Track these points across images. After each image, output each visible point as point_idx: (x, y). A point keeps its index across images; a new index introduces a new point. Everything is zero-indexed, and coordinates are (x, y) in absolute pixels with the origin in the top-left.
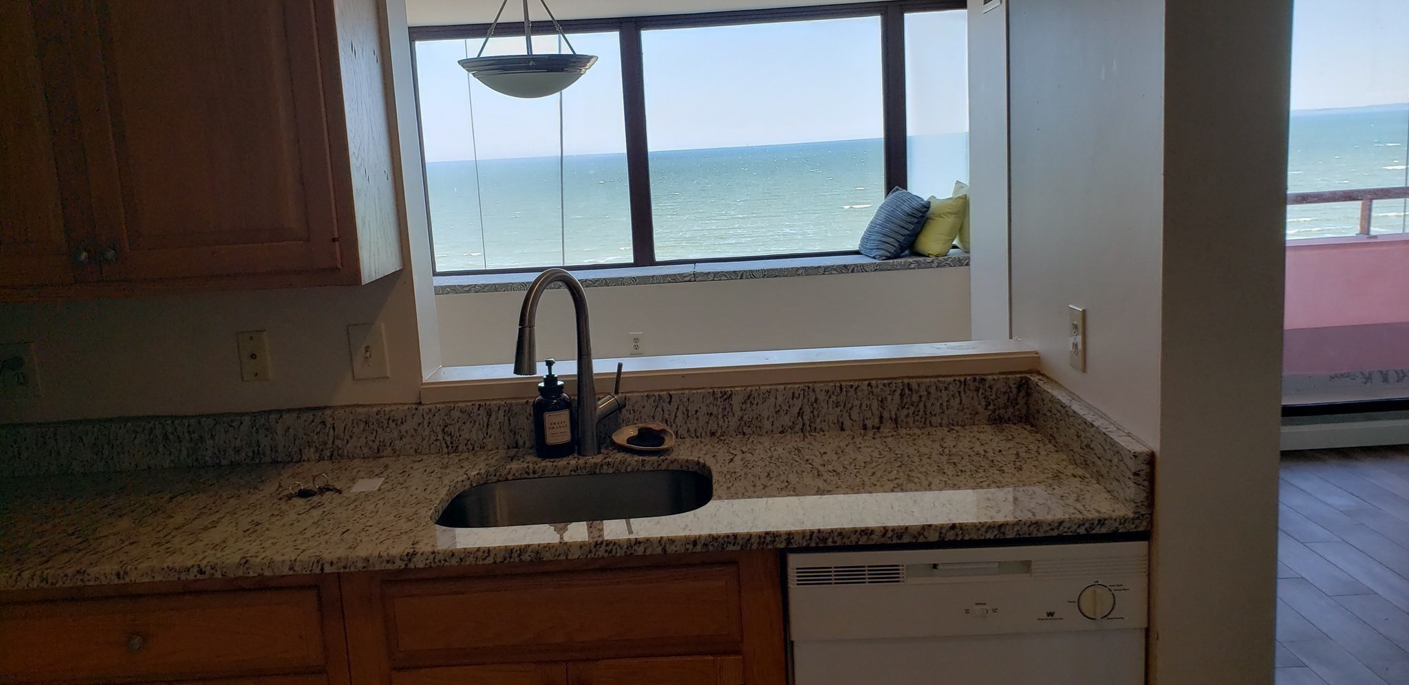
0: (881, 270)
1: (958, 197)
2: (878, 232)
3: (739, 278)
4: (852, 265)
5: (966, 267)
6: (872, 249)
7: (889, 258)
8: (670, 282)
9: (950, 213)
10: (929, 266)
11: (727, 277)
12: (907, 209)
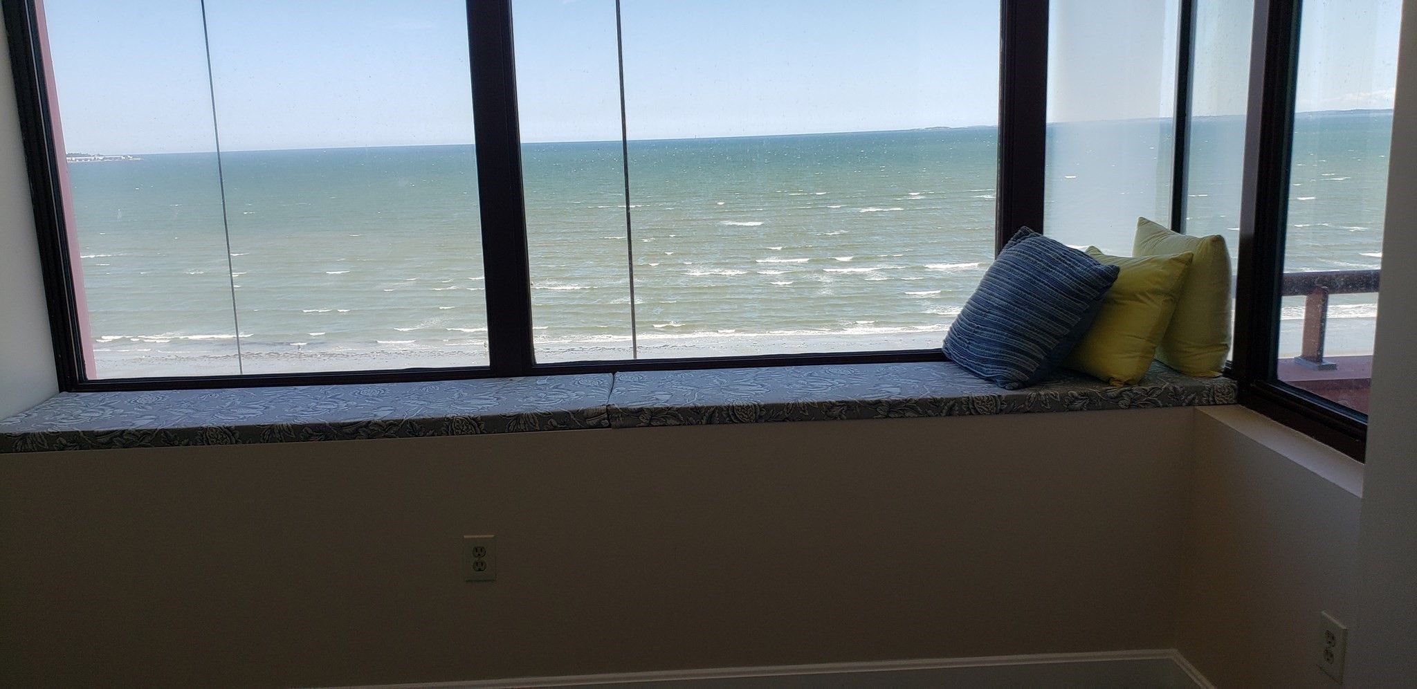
0: (1011, 412)
1: (1173, 259)
2: (995, 325)
3: (704, 422)
4: (948, 400)
5: (1191, 408)
6: (985, 361)
7: (1024, 385)
8: (555, 428)
9: (1155, 292)
10: (1112, 404)
11: (679, 419)
12: (1063, 278)
